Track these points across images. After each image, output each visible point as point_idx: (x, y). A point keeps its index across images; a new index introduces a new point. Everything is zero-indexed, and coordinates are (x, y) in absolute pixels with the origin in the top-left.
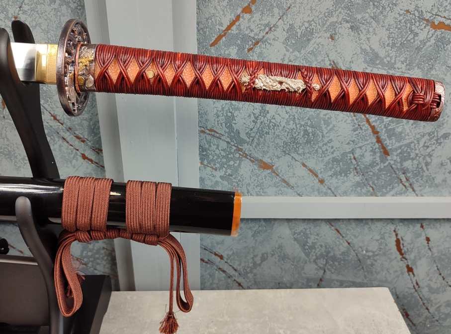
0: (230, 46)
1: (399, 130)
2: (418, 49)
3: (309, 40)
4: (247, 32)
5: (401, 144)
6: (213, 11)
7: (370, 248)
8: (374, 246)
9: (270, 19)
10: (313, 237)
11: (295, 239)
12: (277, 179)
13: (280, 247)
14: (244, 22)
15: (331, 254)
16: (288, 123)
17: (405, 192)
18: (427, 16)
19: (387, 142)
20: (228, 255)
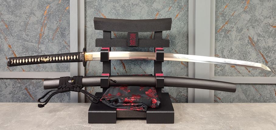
0: (222, 32)
1: (270, 55)
2: (271, 33)
3: (242, 31)
4: (227, 29)
5: (271, 60)
6: (218, 24)
7: (267, 96)
8: (268, 96)
9: (232, 25)
10: (248, 92)
11: (243, 92)
12: (236, 71)
13: (239, 95)
14: (226, 26)
15: (255, 99)
16: (238, 53)
17: (275, 76)
18: (271, 24)
19: (267, 59)
20: (222, 98)
